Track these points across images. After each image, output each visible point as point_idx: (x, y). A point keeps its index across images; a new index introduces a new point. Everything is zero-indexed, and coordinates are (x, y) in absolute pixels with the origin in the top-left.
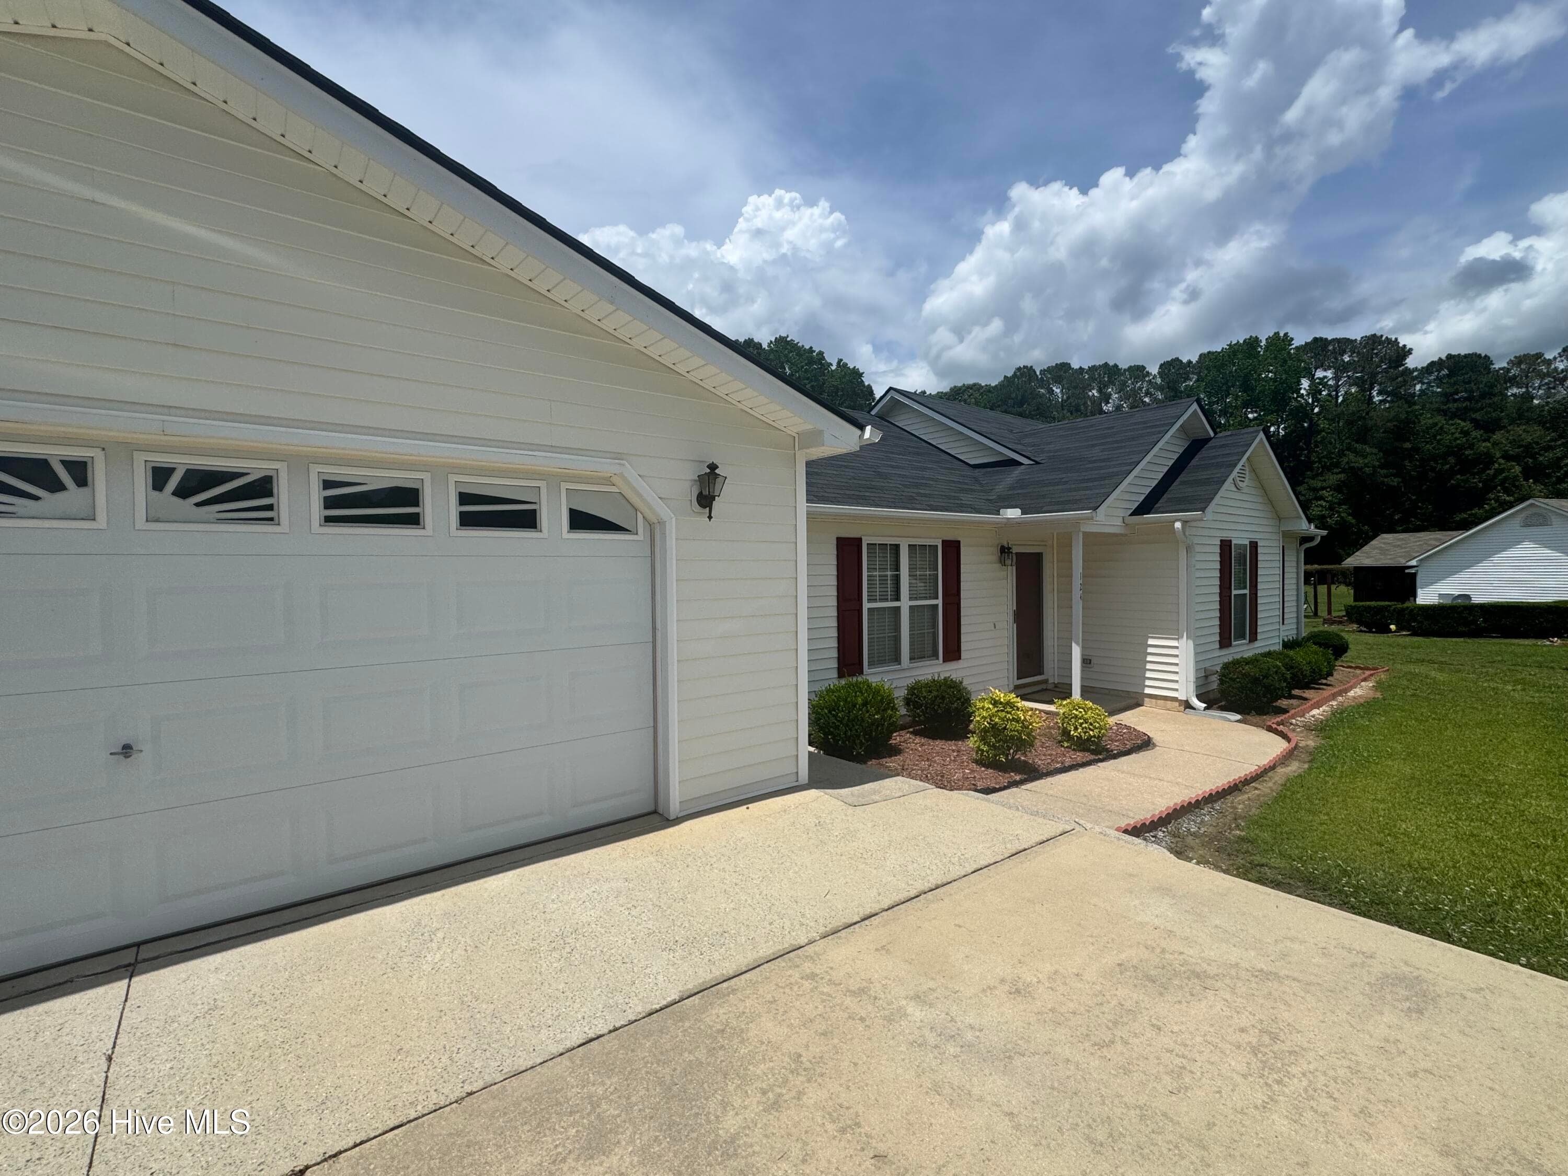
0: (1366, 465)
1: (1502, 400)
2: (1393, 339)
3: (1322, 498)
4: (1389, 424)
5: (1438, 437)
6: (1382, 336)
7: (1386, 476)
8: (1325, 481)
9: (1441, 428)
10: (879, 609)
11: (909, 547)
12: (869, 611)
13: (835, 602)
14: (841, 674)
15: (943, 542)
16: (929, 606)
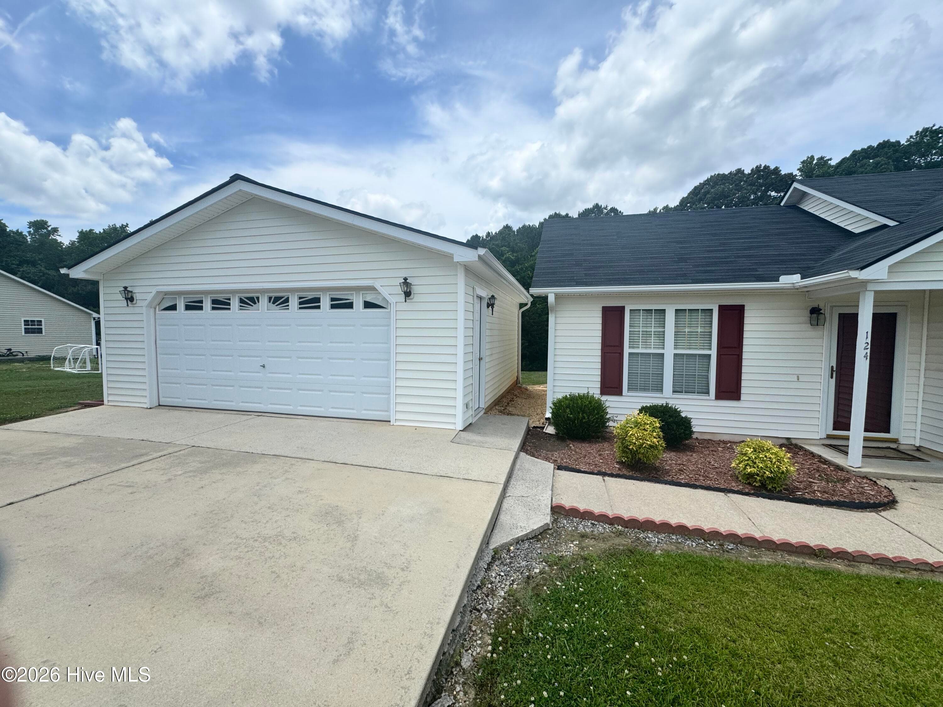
10: (642, 354)
11: (677, 311)
12: (630, 354)
13: (599, 347)
14: (603, 393)
15: (720, 306)
16: (700, 355)
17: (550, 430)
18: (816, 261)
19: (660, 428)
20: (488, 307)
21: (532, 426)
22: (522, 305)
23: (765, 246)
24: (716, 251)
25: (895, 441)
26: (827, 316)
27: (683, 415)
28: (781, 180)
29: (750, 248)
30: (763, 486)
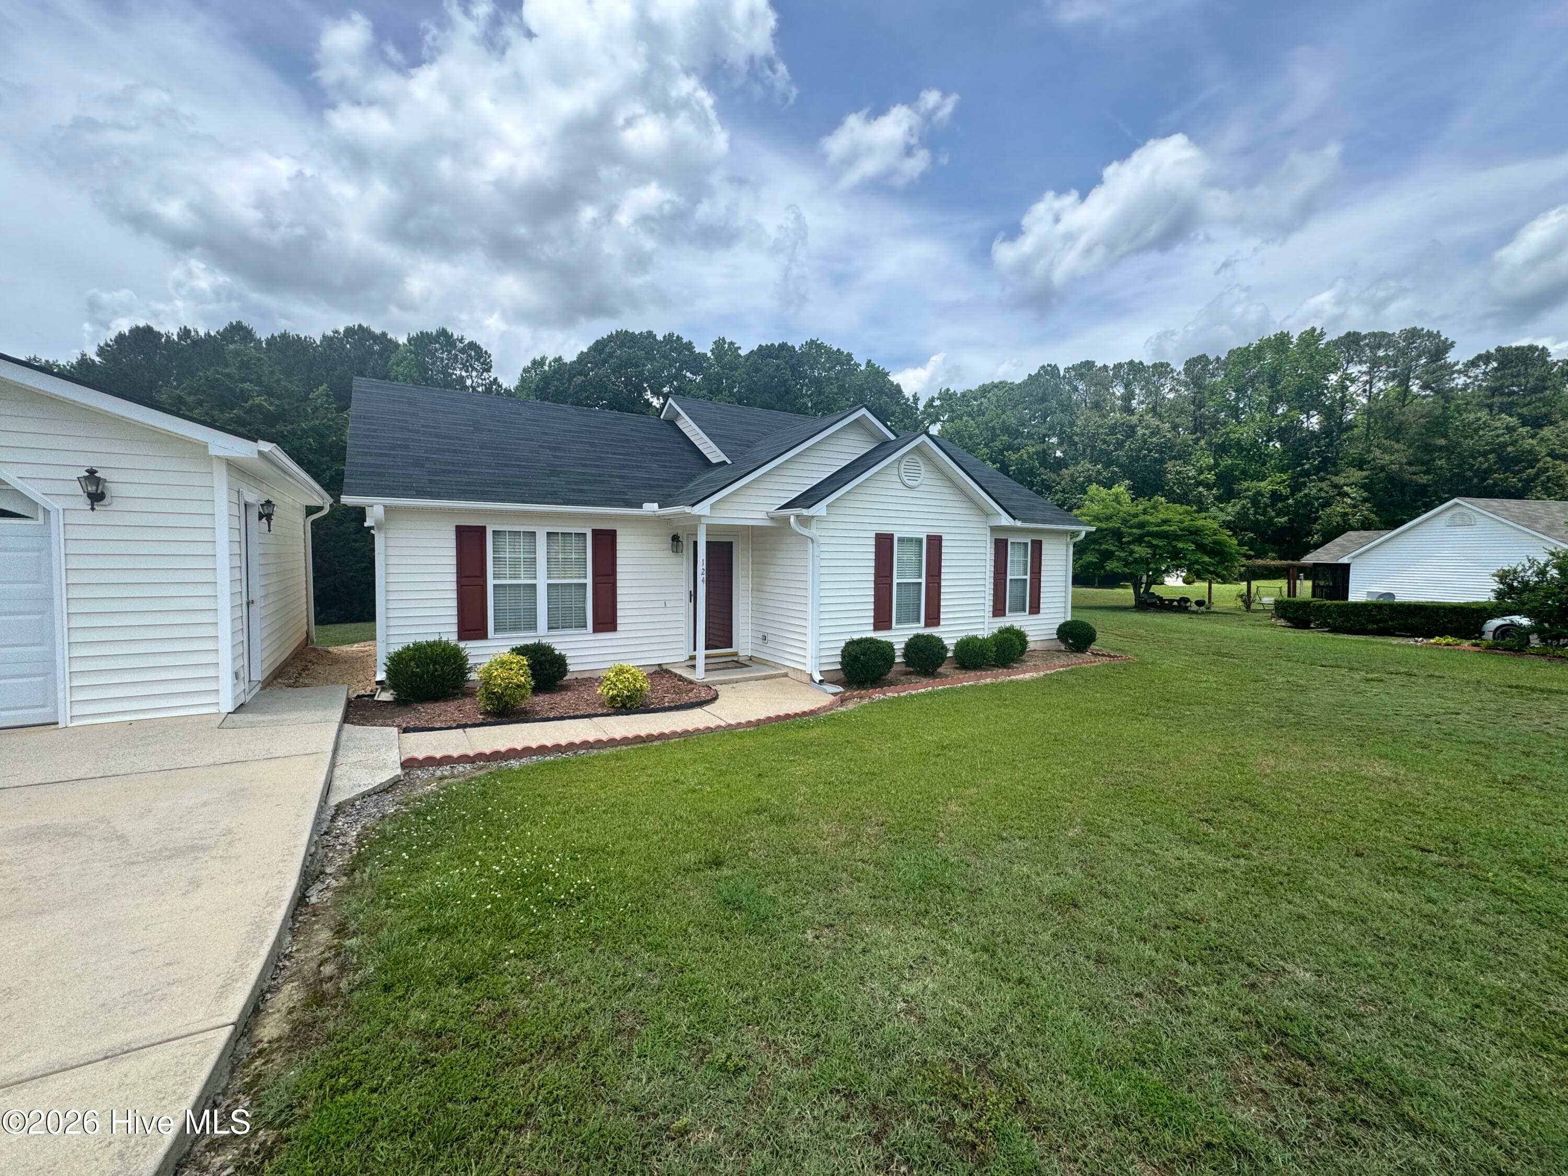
0: (1392, 463)
1: (1555, 394)
2: (1435, 332)
3: (1347, 495)
4: (1421, 420)
5: (1481, 433)
6: (1422, 329)
7: (1414, 474)
8: (1348, 477)
9: (1484, 423)
10: (510, 586)
11: (549, 534)
12: (495, 586)
13: (454, 578)
14: (461, 638)
15: (593, 530)
16: (576, 585)
17: (386, 696)
18: (678, 488)
19: (528, 665)
20: (260, 519)
21: (355, 695)
22: (310, 510)
23: (637, 467)
24: (591, 466)
25: (736, 654)
26: (685, 543)
27: (557, 652)
28: (695, 360)
29: (624, 467)
30: (624, 706)
